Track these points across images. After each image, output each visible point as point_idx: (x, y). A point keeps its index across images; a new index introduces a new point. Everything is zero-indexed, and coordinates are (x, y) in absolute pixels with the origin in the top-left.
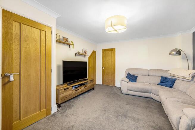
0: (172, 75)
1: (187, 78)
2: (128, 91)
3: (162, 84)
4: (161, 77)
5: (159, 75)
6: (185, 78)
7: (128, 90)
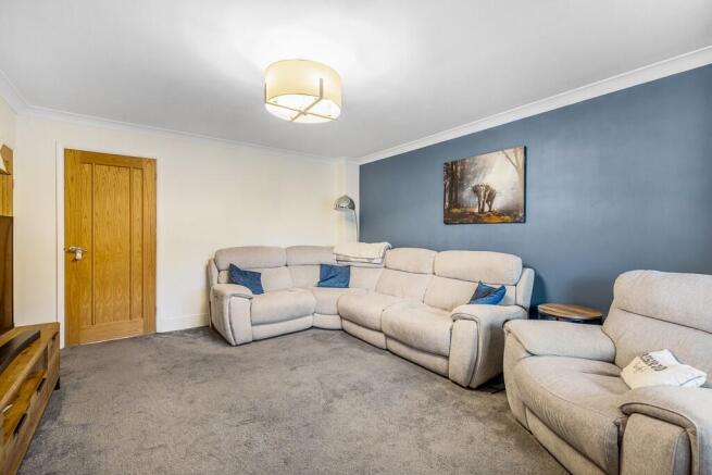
0: (342, 258)
1: (375, 261)
2: (255, 328)
3: (327, 282)
4: (318, 268)
5: (313, 262)
6: (370, 260)
7: (253, 325)
